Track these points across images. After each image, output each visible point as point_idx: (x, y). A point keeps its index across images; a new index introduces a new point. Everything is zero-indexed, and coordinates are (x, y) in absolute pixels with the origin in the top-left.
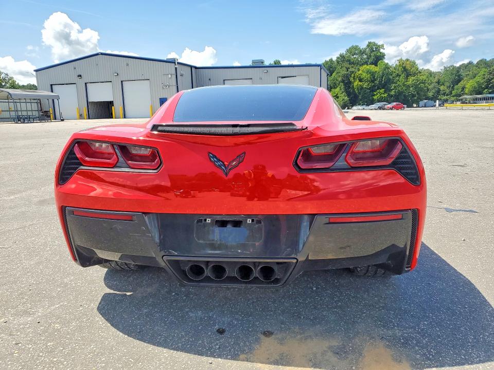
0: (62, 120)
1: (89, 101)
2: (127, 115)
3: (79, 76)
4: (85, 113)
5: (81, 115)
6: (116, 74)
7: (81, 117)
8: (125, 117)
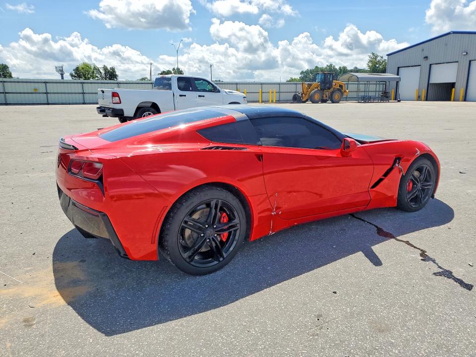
0: (399, 101)
1: (430, 82)
2: (468, 97)
3: (424, 58)
4: (423, 95)
5: (419, 97)
6: (465, 53)
7: (419, 98)
8: (465, 100)
